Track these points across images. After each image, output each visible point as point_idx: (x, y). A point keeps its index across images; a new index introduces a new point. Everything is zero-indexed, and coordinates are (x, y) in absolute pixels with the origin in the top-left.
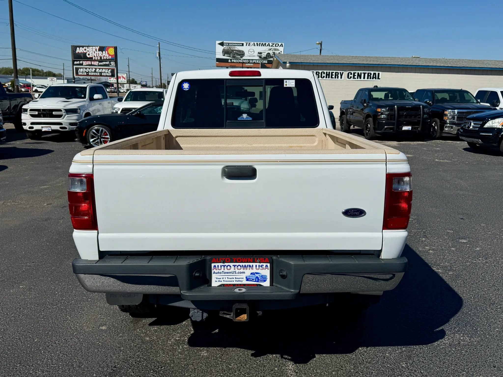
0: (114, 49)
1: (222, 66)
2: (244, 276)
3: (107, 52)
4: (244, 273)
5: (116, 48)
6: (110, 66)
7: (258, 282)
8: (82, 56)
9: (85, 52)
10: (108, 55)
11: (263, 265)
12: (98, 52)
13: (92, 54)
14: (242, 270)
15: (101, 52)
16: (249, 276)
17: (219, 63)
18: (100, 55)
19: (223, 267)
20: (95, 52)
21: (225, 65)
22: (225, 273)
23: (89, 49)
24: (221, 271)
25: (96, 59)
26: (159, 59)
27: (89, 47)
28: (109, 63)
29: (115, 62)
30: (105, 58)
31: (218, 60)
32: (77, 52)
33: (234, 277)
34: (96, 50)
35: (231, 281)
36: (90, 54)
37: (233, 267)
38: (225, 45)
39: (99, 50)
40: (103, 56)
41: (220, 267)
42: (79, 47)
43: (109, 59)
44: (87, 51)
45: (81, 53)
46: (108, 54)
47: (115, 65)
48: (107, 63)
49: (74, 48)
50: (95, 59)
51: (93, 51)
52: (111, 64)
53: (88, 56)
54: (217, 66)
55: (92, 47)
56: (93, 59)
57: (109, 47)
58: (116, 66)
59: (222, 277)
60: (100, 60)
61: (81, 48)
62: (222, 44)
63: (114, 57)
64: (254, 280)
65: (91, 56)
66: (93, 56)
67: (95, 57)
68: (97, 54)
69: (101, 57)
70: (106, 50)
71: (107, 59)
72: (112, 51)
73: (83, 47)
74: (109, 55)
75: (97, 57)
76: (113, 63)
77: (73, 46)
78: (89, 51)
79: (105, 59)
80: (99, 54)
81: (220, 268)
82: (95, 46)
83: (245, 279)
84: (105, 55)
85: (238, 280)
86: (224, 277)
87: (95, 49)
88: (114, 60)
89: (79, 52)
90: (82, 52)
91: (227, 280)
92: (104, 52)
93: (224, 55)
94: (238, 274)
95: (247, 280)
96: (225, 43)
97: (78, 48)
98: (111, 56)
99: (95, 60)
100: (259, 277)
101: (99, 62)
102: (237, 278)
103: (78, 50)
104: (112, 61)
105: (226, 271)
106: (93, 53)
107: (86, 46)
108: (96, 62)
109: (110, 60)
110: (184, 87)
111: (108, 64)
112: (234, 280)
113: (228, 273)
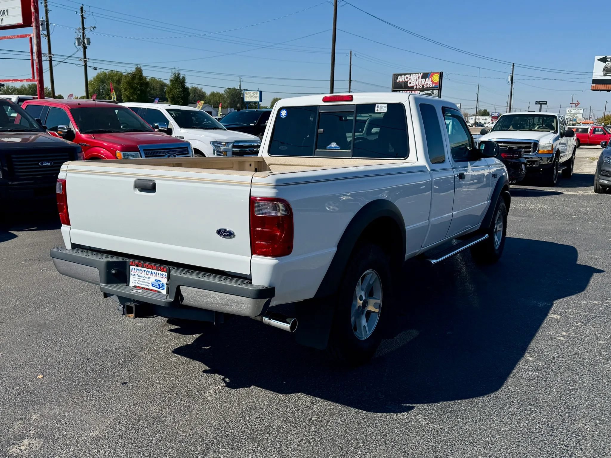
0: (438, 75)
1: (601, 89)
2: (150, 281)
3: (430, 79)
4: (150, 278)
5: (441, 74)
6: (432, 95)
7: (159, 289)
8: (403, 85)
9: (406, 80)
10: (431, 83)
11: (163, 274)
12: (421, 80)
13: (413, 83)
14: (149, 276)
15: (424, 80)
16: (154, 283)
17: (597, 85)
18: (423, 83)
19: (137, 270)
20: (418, 80)
21: (605, 88)
22: (138, 276)
23: (411, 77)
24: (136, 274)
25: (418, 87)
26: (511, 84)
27: (411, 75)
28: (432, 91)
29: (439, 90)
30: (428, 86)
31: (595, 81)
32: (398, 81)
33: (144, 281)
34: (419, 78)
35: (142, 284)
36: (412, 83)
37: (143, 272)
38: (609, 61)
39: (422, 78)
40: (426, 83)
41: (135, 269)
42: (401, 75)
43: (432, 87)
44: (409, 79)
45: (402, 82)
46: (432, 81)
47: (438, 93)
48: (429, 92)
49: (396, 76)
50: (416, 88)
51: (416, 79)
52: (433, 93)
53: (409, 85)
54: (593, 90)
55: (414, 75)
56: (414, 88)
57: (433, 74)
58: (439, 95)
59: (136, 279)
60: (422, 89)
61: (402, 76)
62: (604, 60)
63: (438, 84)
64: (157, 287)
65: (412, 85)
66: (415, 84)
67: (416, 85)
68: (419, 81)
69: (423, 86)
70: (430, 76)
71: (429, 87)
72: (436, 78)
73: (405, 75)
74: (433, 83)
75: (419, 85)
76: (436, 92)
77: (395, 74)
78: (411, 79)
79: (428, 88)
80: (421, 81)
81: (135, 271)
82: (418, 73)
83: (151, 285)
84: (428, 82)
85: (146, 284)
86: (138, 279)
87: (418, 76)
88: (437, 88)
89: (400, 81)
90: (404, 80)
91: (139, 282)
92: (427, 79)
93: (605, 75)
94: (146, 279)
95: (153, 285)
96: (608, 58)
97: (399, 77)
98: (435, 83)
99: (416, 90)
100: (160, 284)
101: (421, 91)
102: (146, 283)
103: (400, 79)
104: (434, 90)
105: (139, 274)
106: (415, 81)
107: (408, 74)
108: (417, 91)
109: (433, 89)
110: (282, 115)
111: (431, 93)
112: (144, 283)
113: (140, 276)
